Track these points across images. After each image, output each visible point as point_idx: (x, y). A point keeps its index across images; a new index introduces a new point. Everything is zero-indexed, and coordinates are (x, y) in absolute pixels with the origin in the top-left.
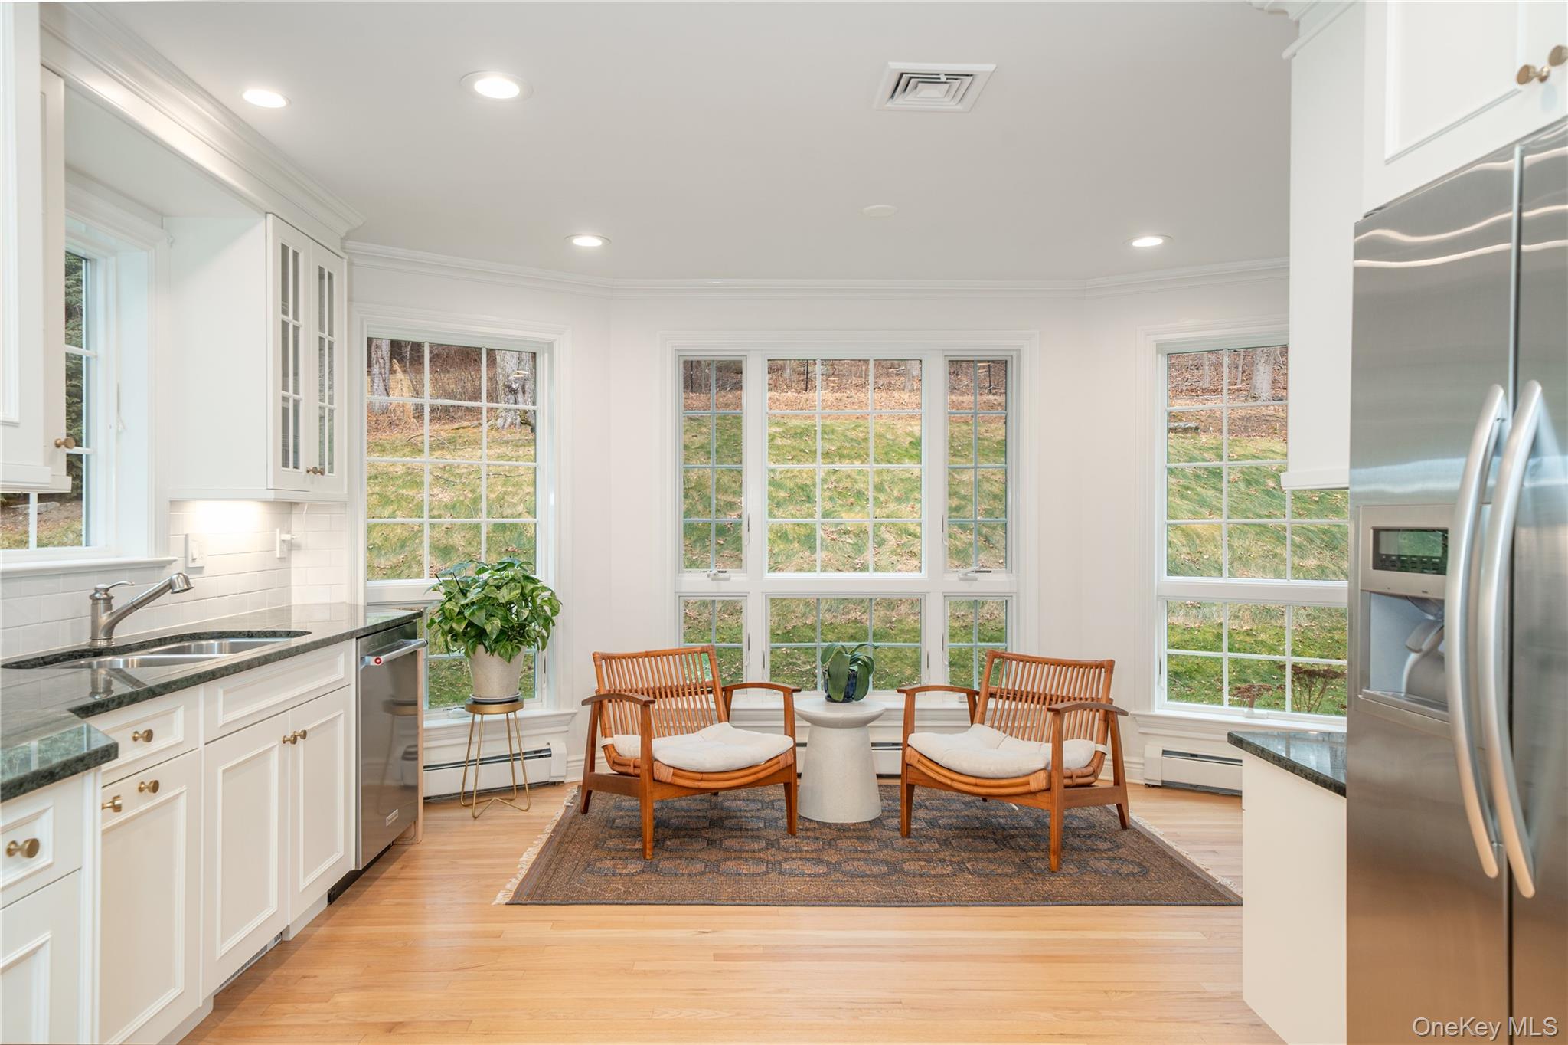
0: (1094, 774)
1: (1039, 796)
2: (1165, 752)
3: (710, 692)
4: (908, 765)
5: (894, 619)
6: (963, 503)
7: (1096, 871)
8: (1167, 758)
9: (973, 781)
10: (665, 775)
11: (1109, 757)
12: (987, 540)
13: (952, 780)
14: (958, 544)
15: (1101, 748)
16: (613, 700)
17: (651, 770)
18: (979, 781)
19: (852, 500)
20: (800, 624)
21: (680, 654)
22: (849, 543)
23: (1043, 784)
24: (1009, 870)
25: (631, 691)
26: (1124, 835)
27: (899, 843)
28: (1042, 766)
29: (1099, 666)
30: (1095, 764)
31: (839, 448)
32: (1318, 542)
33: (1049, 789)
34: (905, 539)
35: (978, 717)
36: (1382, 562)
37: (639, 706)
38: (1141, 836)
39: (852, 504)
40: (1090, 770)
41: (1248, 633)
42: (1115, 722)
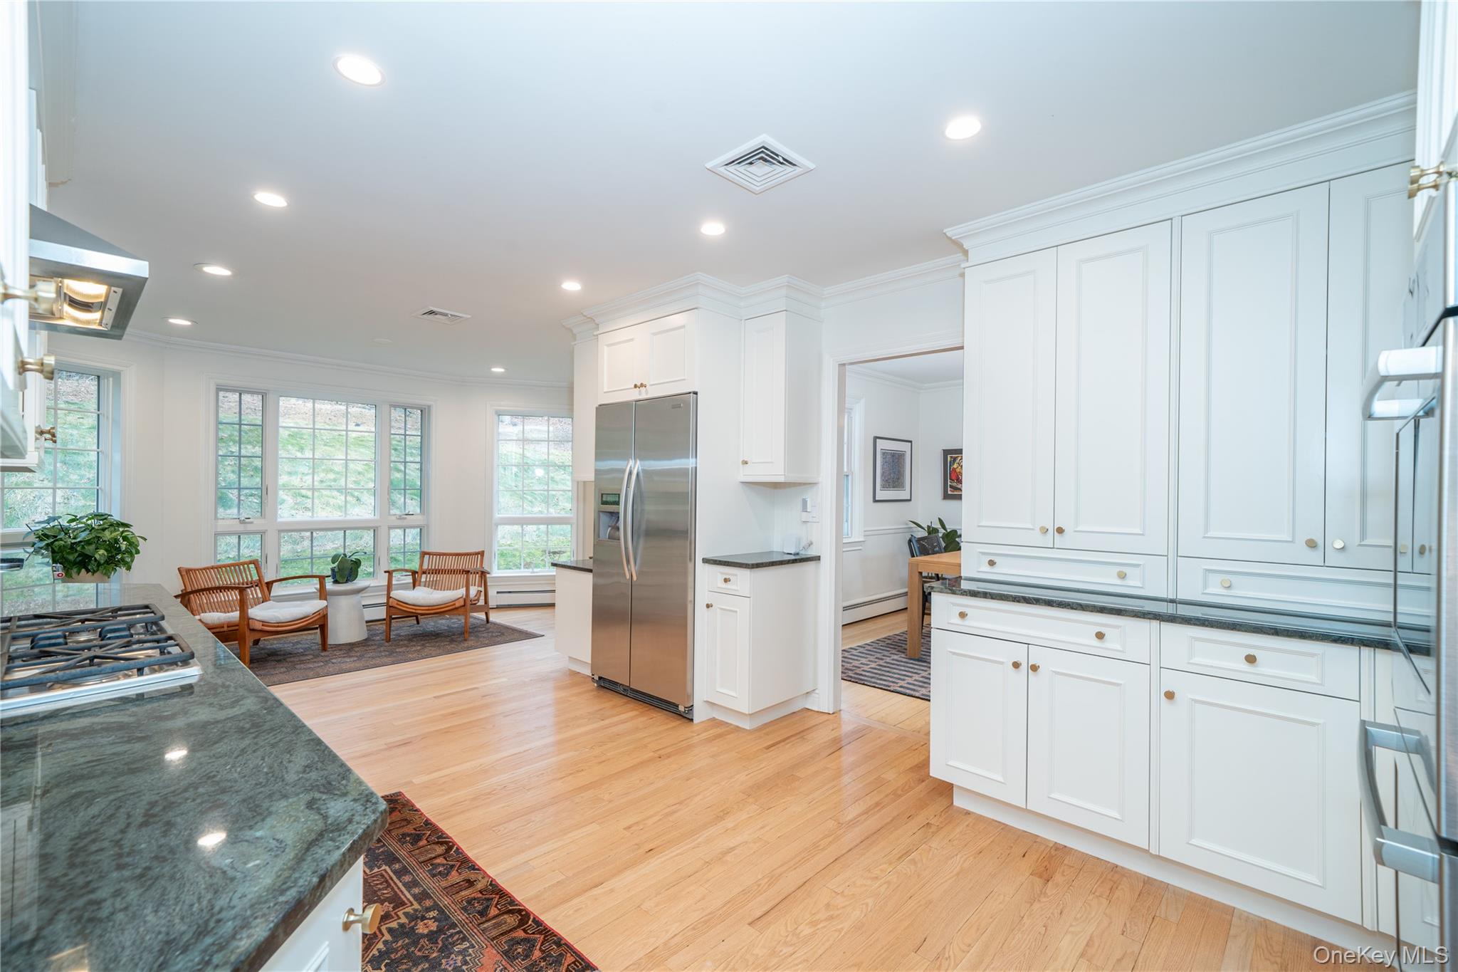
0: (478, 600)
1: (459, 609)
2: (498, 592)
3: (257, 586)
4: (391, 607)
5: (299, 550)
6: (338, 476)
7: (484, 637)
8: (500, 595)
9: (427, 608)
10: (258, 626)
11: (483, 594)
12: (358, 499)
13: (415, 610)
14: (340, 502)
15: (480, 589)
16: (223, 591)
17: (248, 624)
18: (430, 608)
19: (252, 473)
20: (223, 558)
21: (220, 568)
22: (256, 503)
23: (463, 604)
24: (448, 643)
25: (239, 584)
26: (489, 625)
27: (387, 644)
28: (461, 596)
29: (477, 554)
30: (478, 595)
31: (230, 436)
32: (539, 499)
33: (464, 606)
34: (299, 499)
35: (417, 583)
36: (604, 503)
37: (237, 592)
38: (495, 624)
39: (252, 476)
40: (476, 598)
41: (509, 545)
42: (485, 576)
